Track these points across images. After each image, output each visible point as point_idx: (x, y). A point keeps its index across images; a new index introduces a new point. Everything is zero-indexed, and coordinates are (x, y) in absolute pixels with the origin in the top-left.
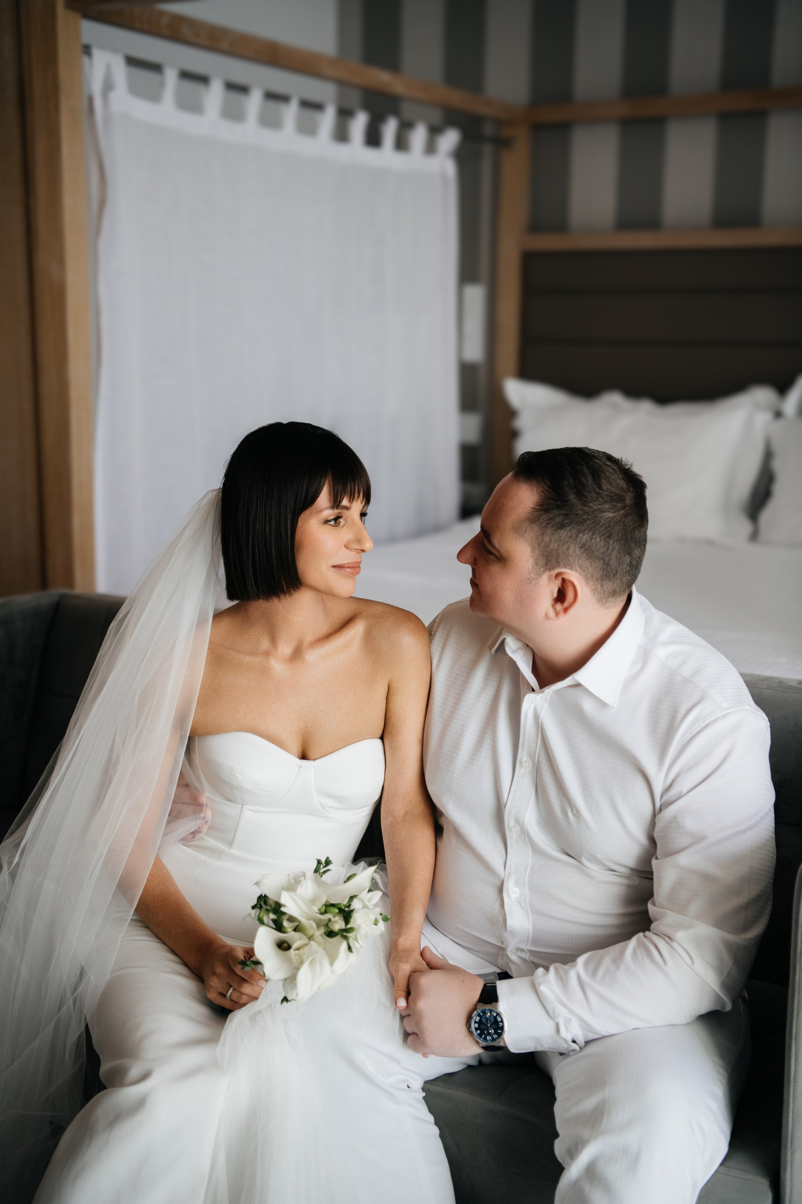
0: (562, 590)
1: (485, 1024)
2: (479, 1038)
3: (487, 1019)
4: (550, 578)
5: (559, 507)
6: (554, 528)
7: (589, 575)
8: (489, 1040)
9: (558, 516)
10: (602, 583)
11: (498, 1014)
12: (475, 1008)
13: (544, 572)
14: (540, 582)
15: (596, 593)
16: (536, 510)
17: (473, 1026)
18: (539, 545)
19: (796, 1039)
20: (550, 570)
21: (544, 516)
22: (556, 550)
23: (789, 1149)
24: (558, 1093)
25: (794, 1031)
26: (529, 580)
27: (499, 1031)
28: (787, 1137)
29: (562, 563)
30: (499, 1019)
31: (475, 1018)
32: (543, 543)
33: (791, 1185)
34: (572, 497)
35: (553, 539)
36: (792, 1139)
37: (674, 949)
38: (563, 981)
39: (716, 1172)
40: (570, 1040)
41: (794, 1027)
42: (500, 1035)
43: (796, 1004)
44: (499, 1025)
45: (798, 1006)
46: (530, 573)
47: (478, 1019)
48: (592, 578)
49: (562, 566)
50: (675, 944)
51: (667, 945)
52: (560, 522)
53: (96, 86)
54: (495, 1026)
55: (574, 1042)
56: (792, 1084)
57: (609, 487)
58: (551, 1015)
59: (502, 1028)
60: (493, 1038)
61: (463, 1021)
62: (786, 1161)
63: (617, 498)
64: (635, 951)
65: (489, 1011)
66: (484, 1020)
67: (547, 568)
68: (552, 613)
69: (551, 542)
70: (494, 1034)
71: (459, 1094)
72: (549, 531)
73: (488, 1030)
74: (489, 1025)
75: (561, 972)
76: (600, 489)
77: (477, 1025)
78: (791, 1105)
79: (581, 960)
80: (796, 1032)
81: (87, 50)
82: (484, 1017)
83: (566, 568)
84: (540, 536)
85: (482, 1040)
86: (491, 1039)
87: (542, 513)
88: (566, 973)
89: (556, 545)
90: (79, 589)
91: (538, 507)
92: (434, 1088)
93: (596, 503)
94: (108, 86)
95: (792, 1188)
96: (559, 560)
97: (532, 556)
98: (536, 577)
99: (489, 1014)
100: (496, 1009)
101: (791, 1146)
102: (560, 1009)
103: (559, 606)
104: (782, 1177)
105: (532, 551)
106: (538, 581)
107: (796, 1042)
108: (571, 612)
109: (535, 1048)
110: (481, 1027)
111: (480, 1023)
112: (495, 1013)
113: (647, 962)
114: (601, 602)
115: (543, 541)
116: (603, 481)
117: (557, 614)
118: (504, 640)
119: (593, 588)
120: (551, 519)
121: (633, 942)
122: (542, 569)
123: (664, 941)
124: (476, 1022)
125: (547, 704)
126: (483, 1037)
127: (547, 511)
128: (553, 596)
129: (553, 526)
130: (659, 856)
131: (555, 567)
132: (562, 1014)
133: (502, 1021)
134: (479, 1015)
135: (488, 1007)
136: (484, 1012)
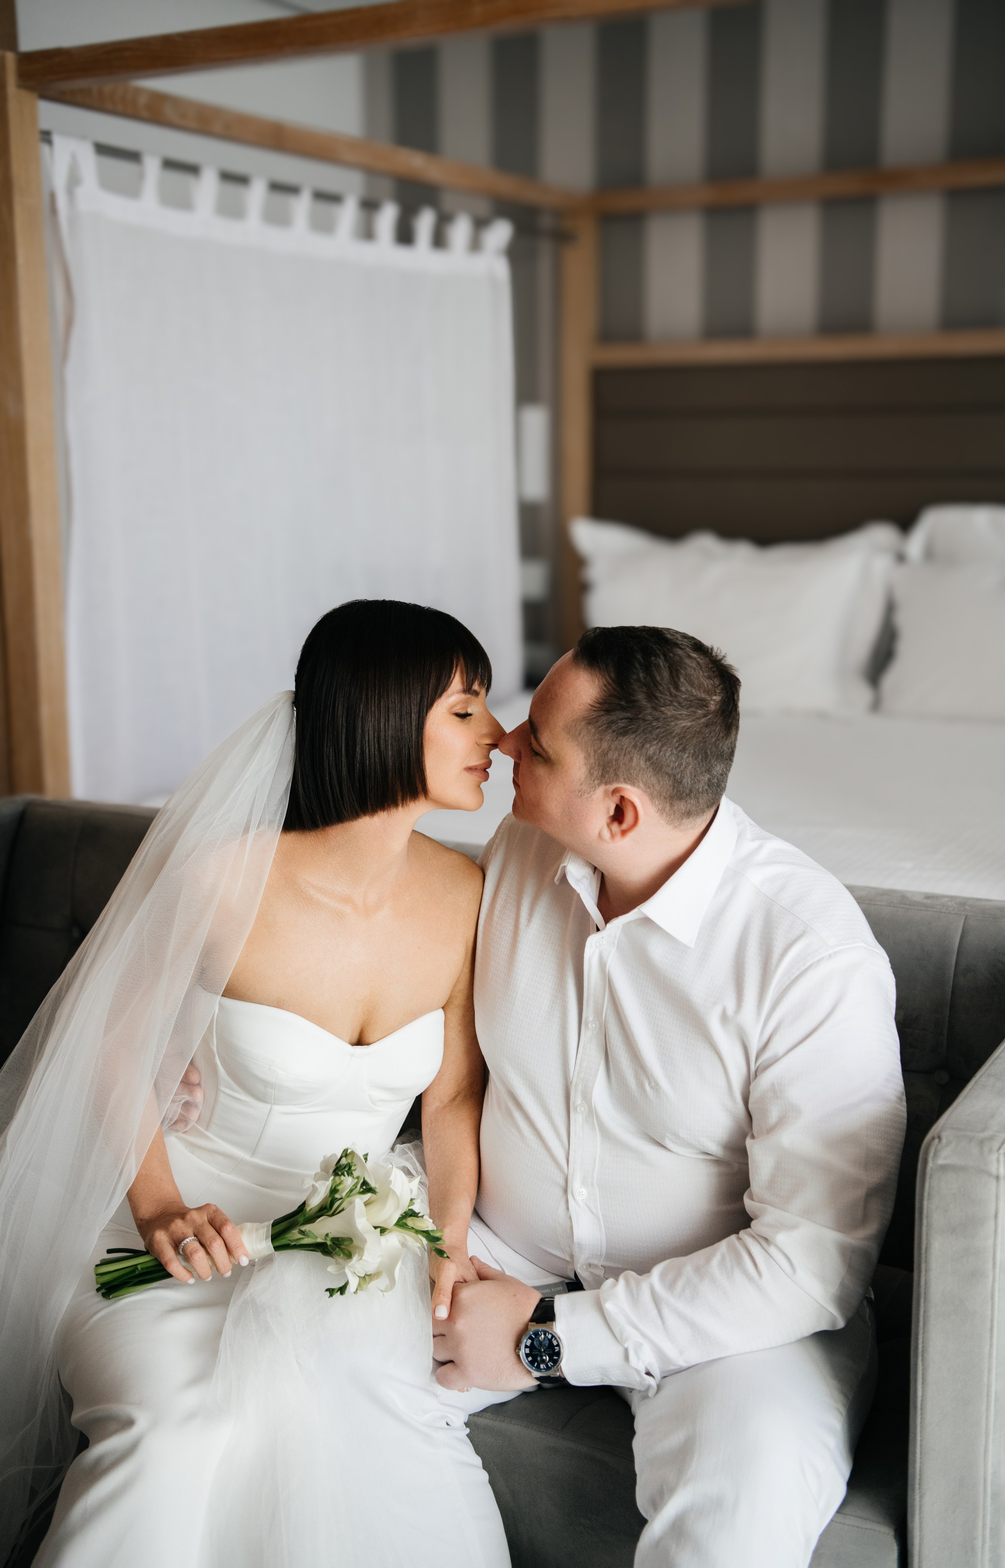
0: (620, 806)
1: (537, 1349)
2: (531, 1366)
3: (541, 1343)
4: (606, 792)
5: (623, 709)
6: (615, 734)
7: (655, 793)
8: (543, 1369)
9: (622, 719)
10: (671, 803)
11: (553, 1336)
12: (526, 1329)
13: (599, 785)
14: (593, 796)
15: (664, 814)
16: (594, 709)
17: (524, 1351)
18: (595, 751)
19: (923, 1356)
20: (606, 784)
21: (604, 718)
22: (616, 760)
23: (917, 1491)
24: (638, 1425)
25: (920, 1346)
26: (579, 792)
27: (555, 1358)
28: (914, 1476)
29: (623, 777)
30: (555, 1343)
31: (525, 1341)
32: (600, 750)
33: (920, 1535)
34: (641, 697)
35: (613, 747)
36: (920, 1479)
37: (772, 1258)
38: (633, 1296)
39: (832, 1520)
40: (643, 1371)
41: (920, 1341)
42: (556, 1362)
43: (922, 1313)
44: (555, 1349)
45: (924, 1317)
46: (581, 784)
47: (529, 1342)
48: (659, 796)
49: (622, 780)
50: (772, 1250)
51: (763, 1251)
52: (623, 727)
53: (59, 180)
54: (550, 1351)
55: (648, 1374)
56: (919, 1412)
57: (689, 689)
58: (618, 1338)
59: (558, 1354)
60: (547, 1366)
61: (511, 1345)
62: (913, 1506)
63: (698, 703)
64: (723, 1258)
65: (542, 1333)
66: (536, 1344)
67: (604, 781)
68: (606, 834)
69: (610, 750)
70: (549, 1361)
71: (515, 1429)
72: (608, 737)
73: (541, 1357)
74: (543, 1350)
75: (633, 1284)
76: (677, 691)
77: (528, 1351)
78: (919, 1438)
79: (657, 1271)
80: (923, 1347)
81: (46, 137)
82: (536, 1339)
83: (626, 782)
84: (597, 742)
85: (534, 1368)
86: (545, 1367)
87: (602, 713)
88: (638, 1284)
89: (616, 755)
90: (51, 794)
91: (597, 705)
92: (481, 1421)
93: (671, 708)
94: (74, 180)
95: (921, 1539)
96: (619, 773)
97: (585, 764)
98: (589, 790)
99: (543, 1336)
100: (552, 1329)
101: (920, 1488)
102: (629, 1330)
103: (615, 827)
104: (910, 1525)
105: (585, 758)
106: (591, 795)
107: (922, 1360)
108: (631, 835)
109: (602, 1381)
110: (533, 1353)
111: (532, 1347)
112: (550, 1335)
113: (738, 1275)
114: (672, 825)
115: (600, 748)
116: (682, 680)
117: (613, 836)
118: (565, 867)
119: (660, 807)
120: (612, 722)
121: (723, 1245)
122: (596, 782)
123: (759, 1246)
124: (526, 1347)
125: (616, 948)
126: (535, 1365)
127: (608, 711)
128: (608, 812)
129: (614, 731)
130: (755, 1134)
131: (613, 781)
132: (633, 1337)
133: (558, 1345)
134: (530, 1338)
135: (540, 1327)
136: (537, 1334)
